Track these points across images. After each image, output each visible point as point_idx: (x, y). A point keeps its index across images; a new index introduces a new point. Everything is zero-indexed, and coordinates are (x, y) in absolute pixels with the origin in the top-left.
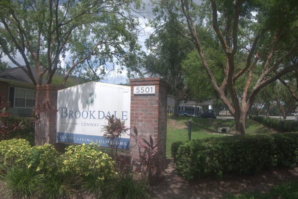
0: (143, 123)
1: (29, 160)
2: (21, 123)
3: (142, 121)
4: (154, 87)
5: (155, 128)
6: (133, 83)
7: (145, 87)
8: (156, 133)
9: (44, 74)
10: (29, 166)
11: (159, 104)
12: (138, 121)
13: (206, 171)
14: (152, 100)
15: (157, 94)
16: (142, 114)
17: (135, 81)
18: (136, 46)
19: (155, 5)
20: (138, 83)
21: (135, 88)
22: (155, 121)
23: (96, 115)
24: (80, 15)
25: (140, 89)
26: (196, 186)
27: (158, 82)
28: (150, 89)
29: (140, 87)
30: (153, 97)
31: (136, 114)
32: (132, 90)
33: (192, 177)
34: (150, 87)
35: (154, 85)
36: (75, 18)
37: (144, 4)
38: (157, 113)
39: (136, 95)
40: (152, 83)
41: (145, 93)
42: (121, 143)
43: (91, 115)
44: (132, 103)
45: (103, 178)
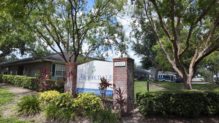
0: (120, 81)
1: (57, 100)
2: (56, 83)
3: (119, 80)
4: (124, 62)
5: (126, 84)
6: (114, 61)
7: (120, 62)
8: (127, 87)
9: (72, 56)
10: (57, 104)
11: (128, 71)
12: (117, 80)
13: (154, 110)
14: (124, 69)
15: (126, 66)
16: (119, 77)
17: (116, 60)
18: (125, 39)
19: (132, 14)
20: (117, 61)
21: (115, 63)
22: (126, 81)
23: (97, 78)
24: (89, 24)
25: (118, 64)
26: (149, 120)
27: (127, 60)
28: (123, 63)
29: (118, 62)
30: (124, 67)
31: (116, 77)
32: (114, 64)
33: (146, 114)
34: (122, 62)
35: (124, 61)
36: (86, 25)
37: (128, 13)
38: (126, 76)
39: (116, 67)
40: (123, 60)
41: (120, 65)
42: (109, 93)
43: (94, 78)
44: (114, 71)
45: (95, 110)
